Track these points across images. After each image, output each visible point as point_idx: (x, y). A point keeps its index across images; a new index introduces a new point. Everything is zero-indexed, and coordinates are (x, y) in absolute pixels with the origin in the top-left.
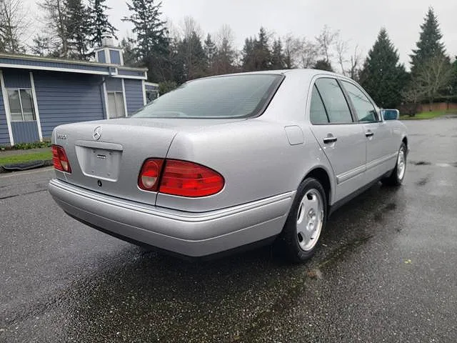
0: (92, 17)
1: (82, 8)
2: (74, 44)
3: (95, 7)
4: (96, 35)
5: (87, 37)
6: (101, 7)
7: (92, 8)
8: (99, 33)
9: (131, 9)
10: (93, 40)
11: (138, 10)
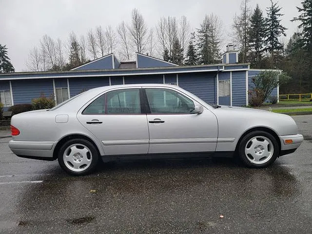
0: (268, 25)
1: (261, 20)
2: (253, 45)
3: (271, 17)
4: (269, 36)
5: (263, 39)
6: (276, 16)
7: (269, 18)
8: (272, 34)
9: (300, 10)
10: (267, 40)
11: (307, 9)
